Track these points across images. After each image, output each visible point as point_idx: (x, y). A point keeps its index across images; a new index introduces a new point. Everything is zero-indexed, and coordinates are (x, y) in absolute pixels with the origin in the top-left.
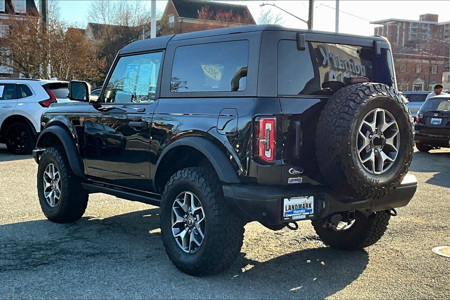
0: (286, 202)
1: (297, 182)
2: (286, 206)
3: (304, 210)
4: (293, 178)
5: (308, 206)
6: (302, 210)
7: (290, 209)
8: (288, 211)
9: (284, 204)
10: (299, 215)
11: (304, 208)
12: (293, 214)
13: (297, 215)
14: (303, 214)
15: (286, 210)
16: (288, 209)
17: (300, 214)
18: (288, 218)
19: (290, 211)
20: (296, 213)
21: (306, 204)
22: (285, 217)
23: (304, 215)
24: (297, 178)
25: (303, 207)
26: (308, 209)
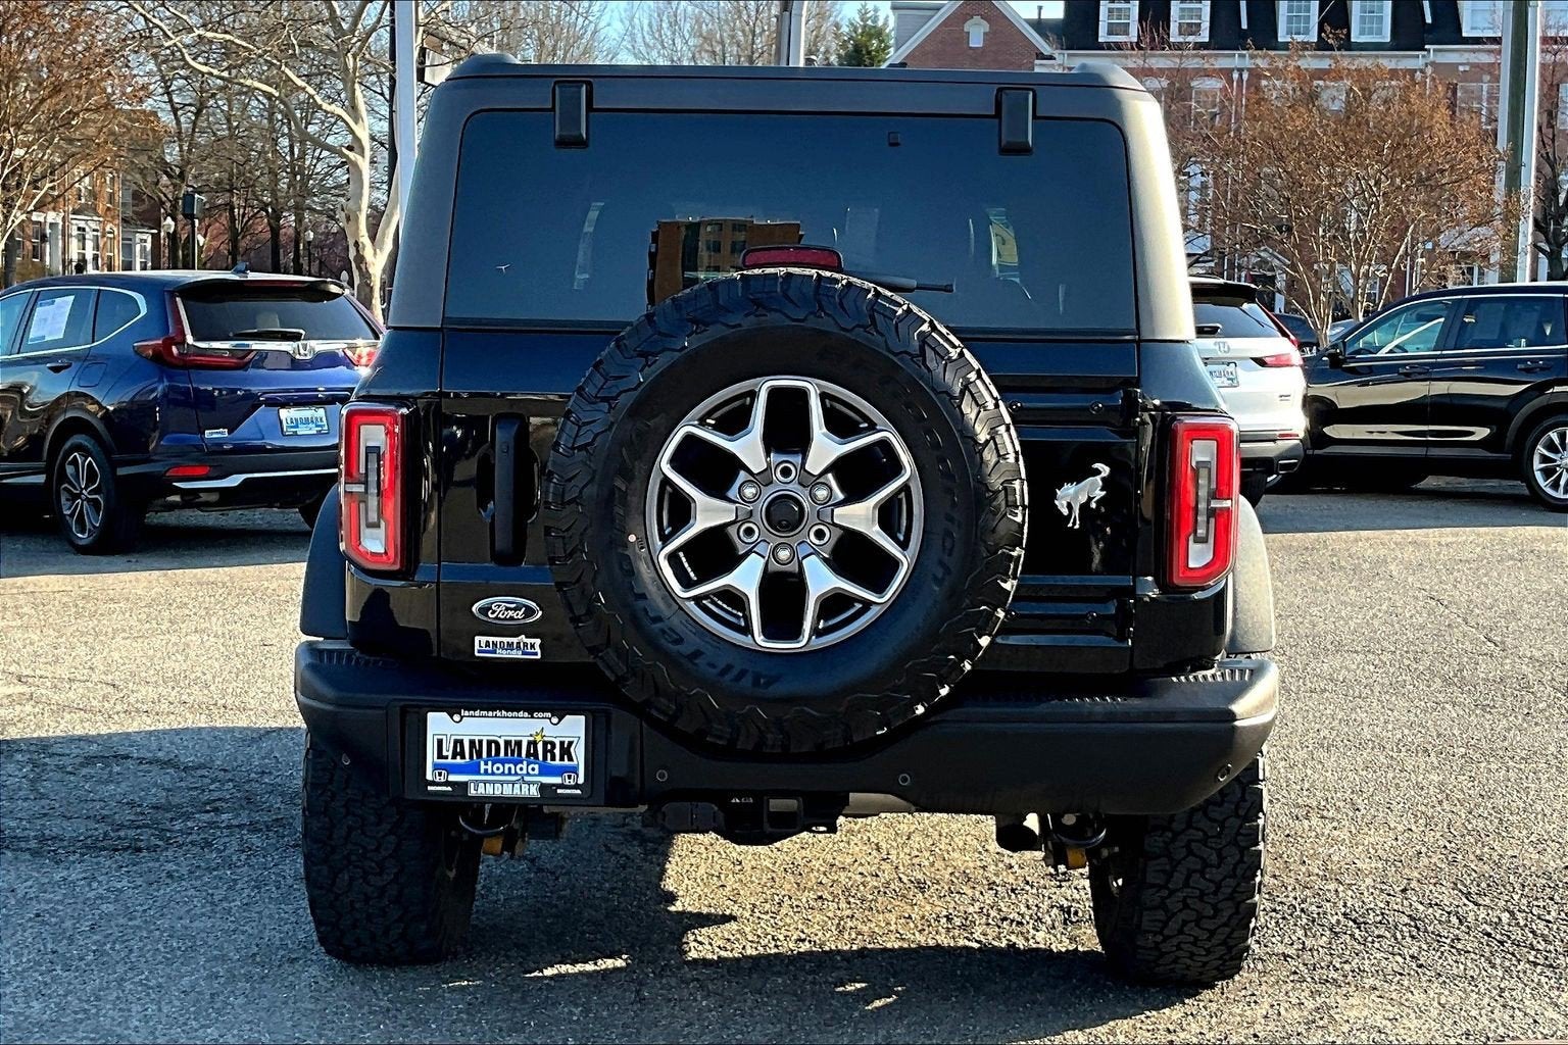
0: (439, 725)
1: (516, 655)
2: (440, 742)
3: (536, 767)
4: (498, 639)
5: (557, 751)
6: (524, 766)
7: (458, 754)
8: (450, 761)
9: (430, 731)
10: (501, 782)
11: (536, 755)
12: (478, 773)
14: (527, 779)
15: (440, 756)
16: (447, 753)
17: (515, 778)
18: (449, 789)
19: (459, 760)
20: (493, 774)
21: (545, 744)
22: (433, 783)
24: (515, 640)
25: (528, 754)
26: (557, 762)
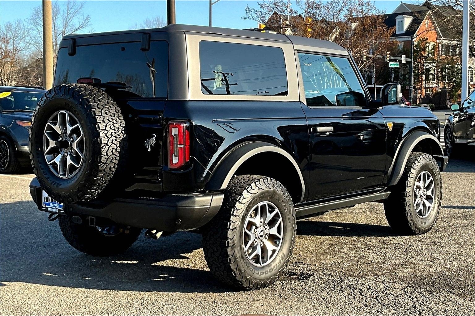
2: (44, 198)
7: (47, 201)
8: (46, 202)
9: (43, 195)
10: (53, 208)
12: (50, 205)
13: (51, 208)
15: (45, 201)
16: (46, 200)
17: (55, 207)
19: (47, 202)
23: (57, 209)
